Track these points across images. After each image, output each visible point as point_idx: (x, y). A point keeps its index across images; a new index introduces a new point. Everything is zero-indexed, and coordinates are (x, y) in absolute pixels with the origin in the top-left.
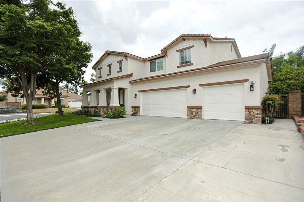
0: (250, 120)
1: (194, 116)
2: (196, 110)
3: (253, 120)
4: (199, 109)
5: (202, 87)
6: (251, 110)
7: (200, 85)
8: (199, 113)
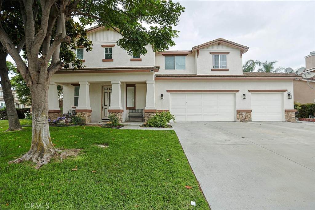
0: (288, 120)
1: (244, 120)
2: (246, 113)
3: (291, 120)
4: (248, 112)
5: (251, 93)
6: (289, 113)
7: (249, 91)
8: (249, 116)
